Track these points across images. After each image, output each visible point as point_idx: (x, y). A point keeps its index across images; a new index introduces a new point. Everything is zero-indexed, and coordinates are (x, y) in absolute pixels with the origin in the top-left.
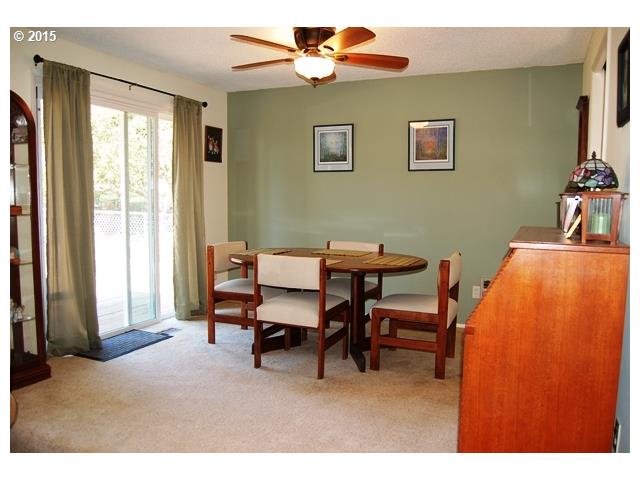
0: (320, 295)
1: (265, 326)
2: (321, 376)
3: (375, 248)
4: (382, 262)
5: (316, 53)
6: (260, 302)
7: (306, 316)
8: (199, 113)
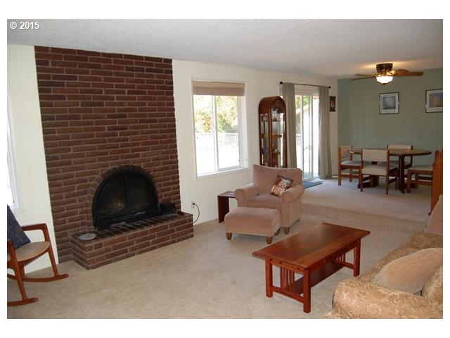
0: (387, 164)
1: (364, 176)
2: (387, 193)
3: (409, 148)
4: (412, 152)
5: (385, 75)
6: (362, 168)
7: (381, 172)
8: (328, 91)
